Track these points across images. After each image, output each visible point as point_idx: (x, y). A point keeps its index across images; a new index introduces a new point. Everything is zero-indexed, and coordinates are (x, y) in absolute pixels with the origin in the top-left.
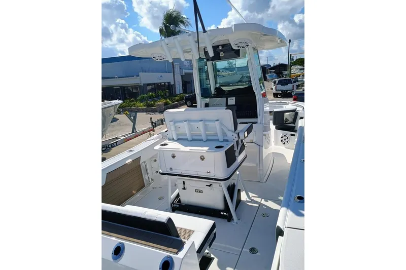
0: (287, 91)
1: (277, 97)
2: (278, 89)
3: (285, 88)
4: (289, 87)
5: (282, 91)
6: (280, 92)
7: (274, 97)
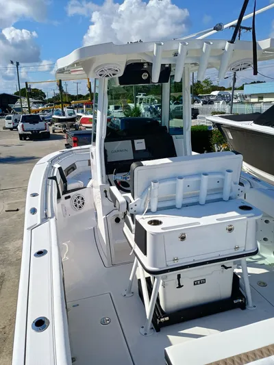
0: (39, 131)
1: (25, 139)
2: (25, 128)
3: (35, 127)
4: (40, 125)
5: (32, 131)
6: (30, 133)
7: (21, 139)
